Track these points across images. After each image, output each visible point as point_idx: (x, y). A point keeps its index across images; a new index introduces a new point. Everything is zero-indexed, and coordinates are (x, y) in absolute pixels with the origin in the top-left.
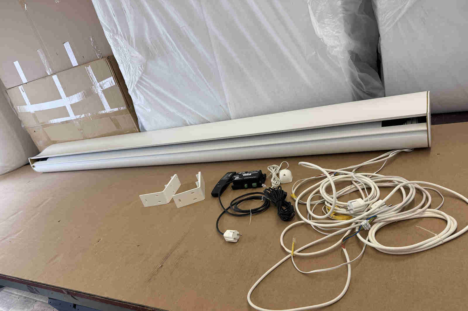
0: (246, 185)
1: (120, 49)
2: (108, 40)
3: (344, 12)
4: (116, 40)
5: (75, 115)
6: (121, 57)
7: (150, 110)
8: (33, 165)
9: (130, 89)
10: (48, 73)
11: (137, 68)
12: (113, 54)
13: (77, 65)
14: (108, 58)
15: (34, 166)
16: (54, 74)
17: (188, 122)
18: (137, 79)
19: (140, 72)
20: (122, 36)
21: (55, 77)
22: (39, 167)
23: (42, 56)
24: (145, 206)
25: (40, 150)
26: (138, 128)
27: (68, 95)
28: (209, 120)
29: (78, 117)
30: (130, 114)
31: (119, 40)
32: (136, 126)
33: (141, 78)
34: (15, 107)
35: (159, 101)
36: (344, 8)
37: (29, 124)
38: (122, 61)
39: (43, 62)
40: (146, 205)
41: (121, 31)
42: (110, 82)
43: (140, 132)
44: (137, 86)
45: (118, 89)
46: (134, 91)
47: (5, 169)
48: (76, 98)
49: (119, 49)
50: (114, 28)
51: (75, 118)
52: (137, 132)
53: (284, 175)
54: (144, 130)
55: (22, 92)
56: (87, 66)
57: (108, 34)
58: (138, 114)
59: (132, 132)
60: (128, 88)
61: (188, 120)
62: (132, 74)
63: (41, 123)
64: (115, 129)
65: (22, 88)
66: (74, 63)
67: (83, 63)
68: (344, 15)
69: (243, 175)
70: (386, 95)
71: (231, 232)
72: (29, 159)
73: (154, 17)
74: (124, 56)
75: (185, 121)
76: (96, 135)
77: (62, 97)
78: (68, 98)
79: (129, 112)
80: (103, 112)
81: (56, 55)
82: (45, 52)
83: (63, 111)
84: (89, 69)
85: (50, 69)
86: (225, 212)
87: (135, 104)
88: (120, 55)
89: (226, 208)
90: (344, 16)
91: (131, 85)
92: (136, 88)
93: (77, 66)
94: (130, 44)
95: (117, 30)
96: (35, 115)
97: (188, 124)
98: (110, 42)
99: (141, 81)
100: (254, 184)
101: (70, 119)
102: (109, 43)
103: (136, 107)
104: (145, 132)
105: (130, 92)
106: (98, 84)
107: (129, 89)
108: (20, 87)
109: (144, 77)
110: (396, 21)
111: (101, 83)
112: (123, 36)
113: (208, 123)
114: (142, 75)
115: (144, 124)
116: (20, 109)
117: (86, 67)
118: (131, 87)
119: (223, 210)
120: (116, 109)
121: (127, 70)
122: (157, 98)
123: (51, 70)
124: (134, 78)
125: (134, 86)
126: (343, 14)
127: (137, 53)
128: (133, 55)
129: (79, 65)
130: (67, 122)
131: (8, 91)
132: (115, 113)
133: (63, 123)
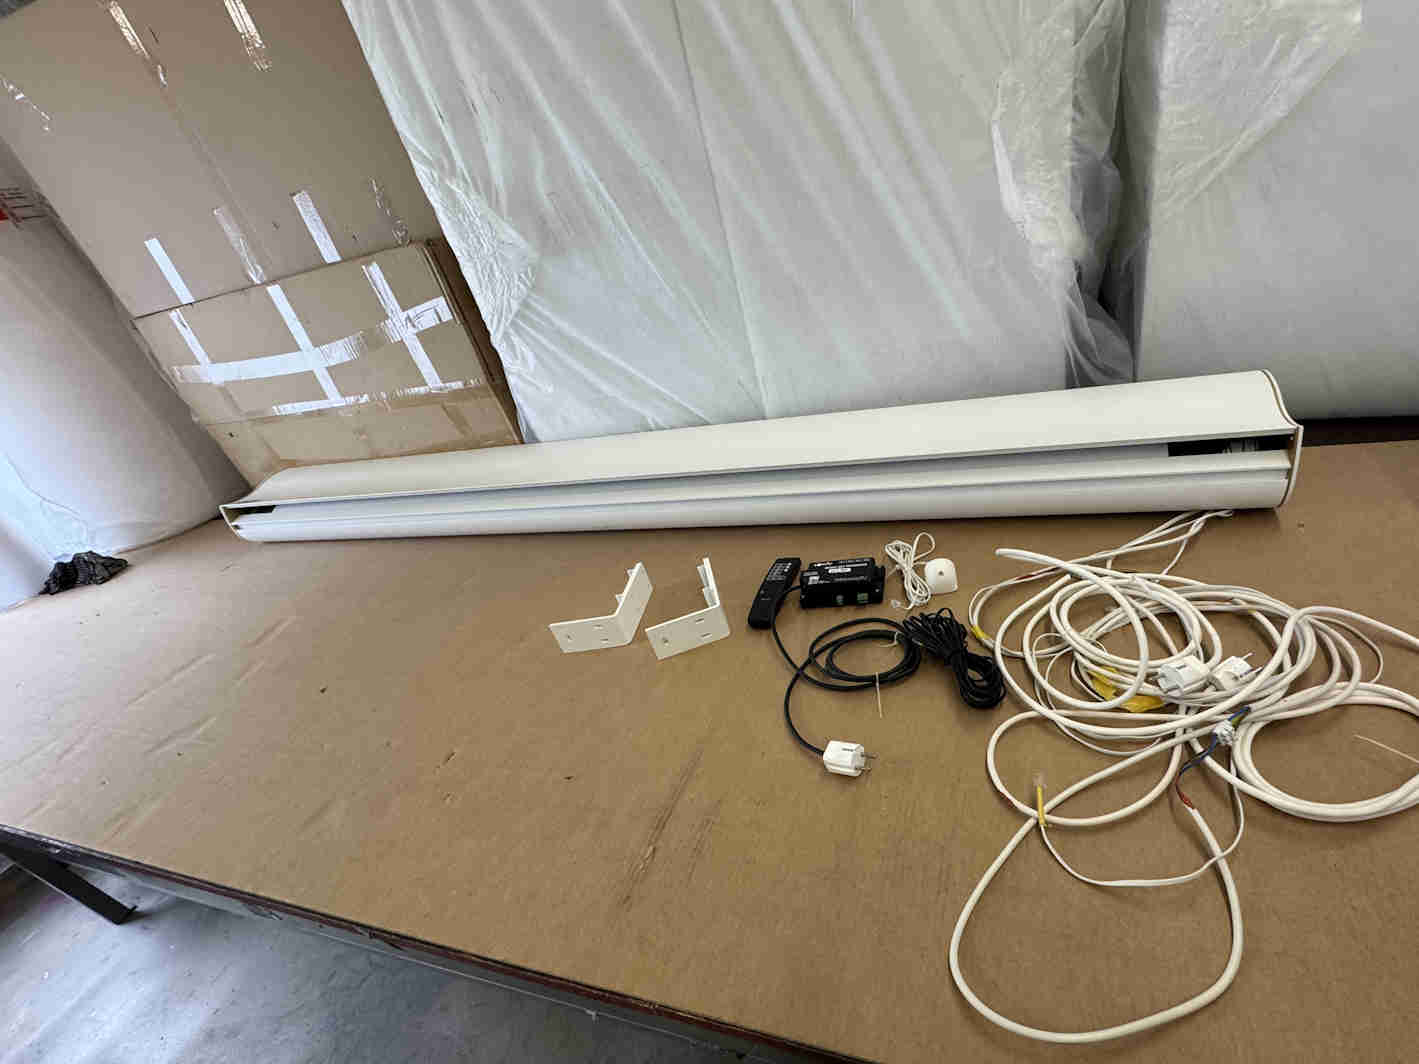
0: (840, 598)
1: (461, 219)
2: (426, 190)
3: (1077, 156)
4: (450, 194)
5: (343, 395)
6: (467, 243)
7: (550, 390)
8: (234, 524)
9: (495, 333)
10: (255, 279)
11: (512, 276)
12: (442, 233)
13: (339, 259)
14: (429, 243)
15: (237, 527)
16: (273, 282)
17: (650, 420)
18: (515, 306)
19: (522, 286)
20: (466, 181)
21: (275, 291)
22: (250, 528)
23: (230, 230)
24: (565, 651)
25: (252, 484)
26: (517, 433)
27: (317, 342)
28: (707, 419)
29: (351, 399)
30: (495, 399)
31: (459, 193)
32: (511, 428)
33: (525, 304)
34: (165, 368)
35: (578, 367)
36: (1076, 143)
37: (211, 413)
38: (469, 252)
39: (236, 245)
40: (568, 647)
41: (463, 166)
42: (437, 310)
43: (522, 442)
44: (513, 324)
45: (461, 331)
46: (506, 336)
47: (154, 529)
48: (340, 352)
49: (459, 220)
50: (442, 155)
51: (344, 404)
52: (515, 444)
53: (941, 573)
54: (535, 440)
55: (179, 326)
56: (368, 264)
57: (426, 174)
58: (518, 398)
59: (502, 442)
60: (489, 328)
61: (651, 416)
62: (501, 292)
63: (247, 414)
64: (457, 435)
65: (179, 316)
66: (330, 254)
67: (355, 254)
68: (1075, 163)
69: (830, 571)
70: (1139, 377)
71: (845, 750)
72: (221, 507)
73: (561, 132)
74: (475, 240)
75: (644, 417)
76: (407, 448)
77: (301, 347)
78: (317, 349)
79: (492, 393)
80: (422, 390)
81: (274, 229)
82: (236, 214)
83: (306, 385)
84: (375, 271)
85: (258, 267)
86: (799, 676)
87: (509, 373)
88: (463, 237)
89: (799, 664)
90: (1072, 168)
91: (499, 321)
92: (511, 331)
93: (339, 263)
94: (490, 206)
95: (452, 163)
96: (224, 390)
97: (653, 426)
98: (434, 197)
99: (527, 313)
100: (862, 596)
101: (328, 406)
102: (431, 200)
103: (511, 380)
104: (537, 444)
105: (496, 340)
106: (403, 315)
107: (492, 332)
108: (173, 315)
109: (535, 300)
110: (1196, 191)
111: (411, 313)
112: (469, 180)
113: (703, 425)
114: (528, 296)
115: (534, 425)
116: (180, 373)
117: (364, 267)
118: (498, 328)
119: (795, 672)
120: (458, 385)
121: (486, 279)
122: (570, 360)
123: (261, 271)
124: (506, 303)
125: (507, 324)
126: (1072, 160)
127: (514, 234)
128: (503, 237)
129: (344, 260)
130: (320, 412)
131: (139, 325)
132: (455, 395)
133: (308, 414)
